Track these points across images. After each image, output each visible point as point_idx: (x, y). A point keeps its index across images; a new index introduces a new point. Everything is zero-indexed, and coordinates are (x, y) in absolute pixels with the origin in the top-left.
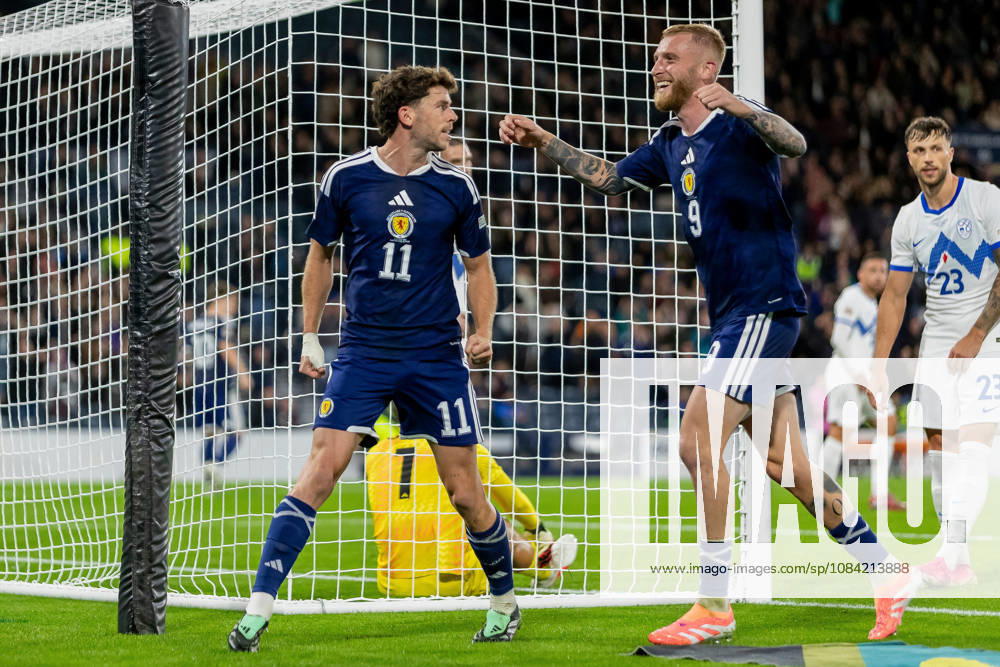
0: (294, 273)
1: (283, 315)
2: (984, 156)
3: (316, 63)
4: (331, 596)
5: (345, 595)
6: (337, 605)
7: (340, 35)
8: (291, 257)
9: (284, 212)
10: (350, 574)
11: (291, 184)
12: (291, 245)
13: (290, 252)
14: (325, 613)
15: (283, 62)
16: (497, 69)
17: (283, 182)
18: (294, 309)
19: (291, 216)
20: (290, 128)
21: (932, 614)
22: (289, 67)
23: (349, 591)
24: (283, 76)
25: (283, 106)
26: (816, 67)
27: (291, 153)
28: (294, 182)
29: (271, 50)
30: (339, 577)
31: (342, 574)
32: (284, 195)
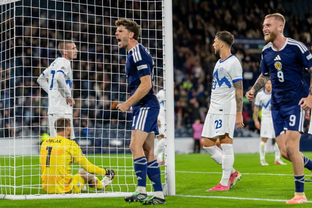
0: (16, 86)
1: (12, 100)
2: (247, 47)
3: (23, 16)
4: (28, 193)
5: (33, 193)
6: (30, 197)
7: (31, 7)
8: (15, 81)
9: (12, 66)
10: (35, 186)
11: (15, 57)
12: (15, 77)
13: (15, 79)
14: (26, 199)
15: (12, 16)
16: (84, 18)
17: (12, 56)
18: (16, 98)
19: (15, 67)
20: (15, 38)
21: (228, 199)
22: (14, 17)
23: (35, 192)
24: (12, 20)
25: (12, 31)
26: (190, 18)
27: (15, 46)
28: (16, 56)
29: (8, 12)
30: (31, 187)
31: (32, 186)
32: (12, 60)
